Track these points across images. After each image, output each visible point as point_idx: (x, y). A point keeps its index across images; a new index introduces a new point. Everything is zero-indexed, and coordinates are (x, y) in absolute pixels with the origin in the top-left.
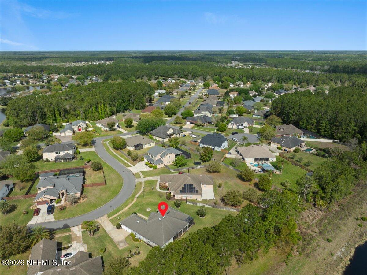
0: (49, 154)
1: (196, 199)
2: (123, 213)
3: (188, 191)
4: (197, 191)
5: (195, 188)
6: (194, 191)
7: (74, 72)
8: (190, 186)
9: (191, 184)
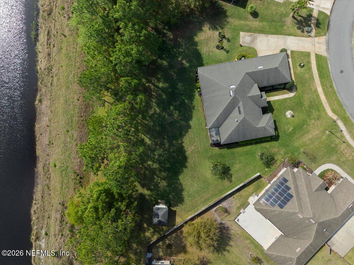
2: (312, 78)
8: (282, 201)
9: (286, 207)
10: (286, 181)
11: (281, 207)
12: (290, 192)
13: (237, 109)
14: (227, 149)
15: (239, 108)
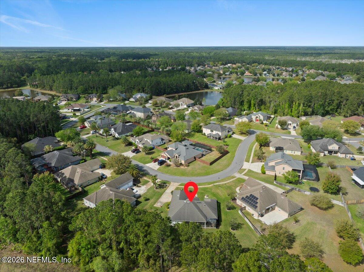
0: (206, 130)
1: (253, 215)
3: (248, 202)
4: (256, 207)
5: (257, 203)
6: (254, 205)
7: (333, 69)
8: (254, 198)
9: (257, 197)
10: (243, 198)
11: (257, 199)
12: (249, 196)
13: (198, 204)
14: (222, 222)
15: (197, 203)
